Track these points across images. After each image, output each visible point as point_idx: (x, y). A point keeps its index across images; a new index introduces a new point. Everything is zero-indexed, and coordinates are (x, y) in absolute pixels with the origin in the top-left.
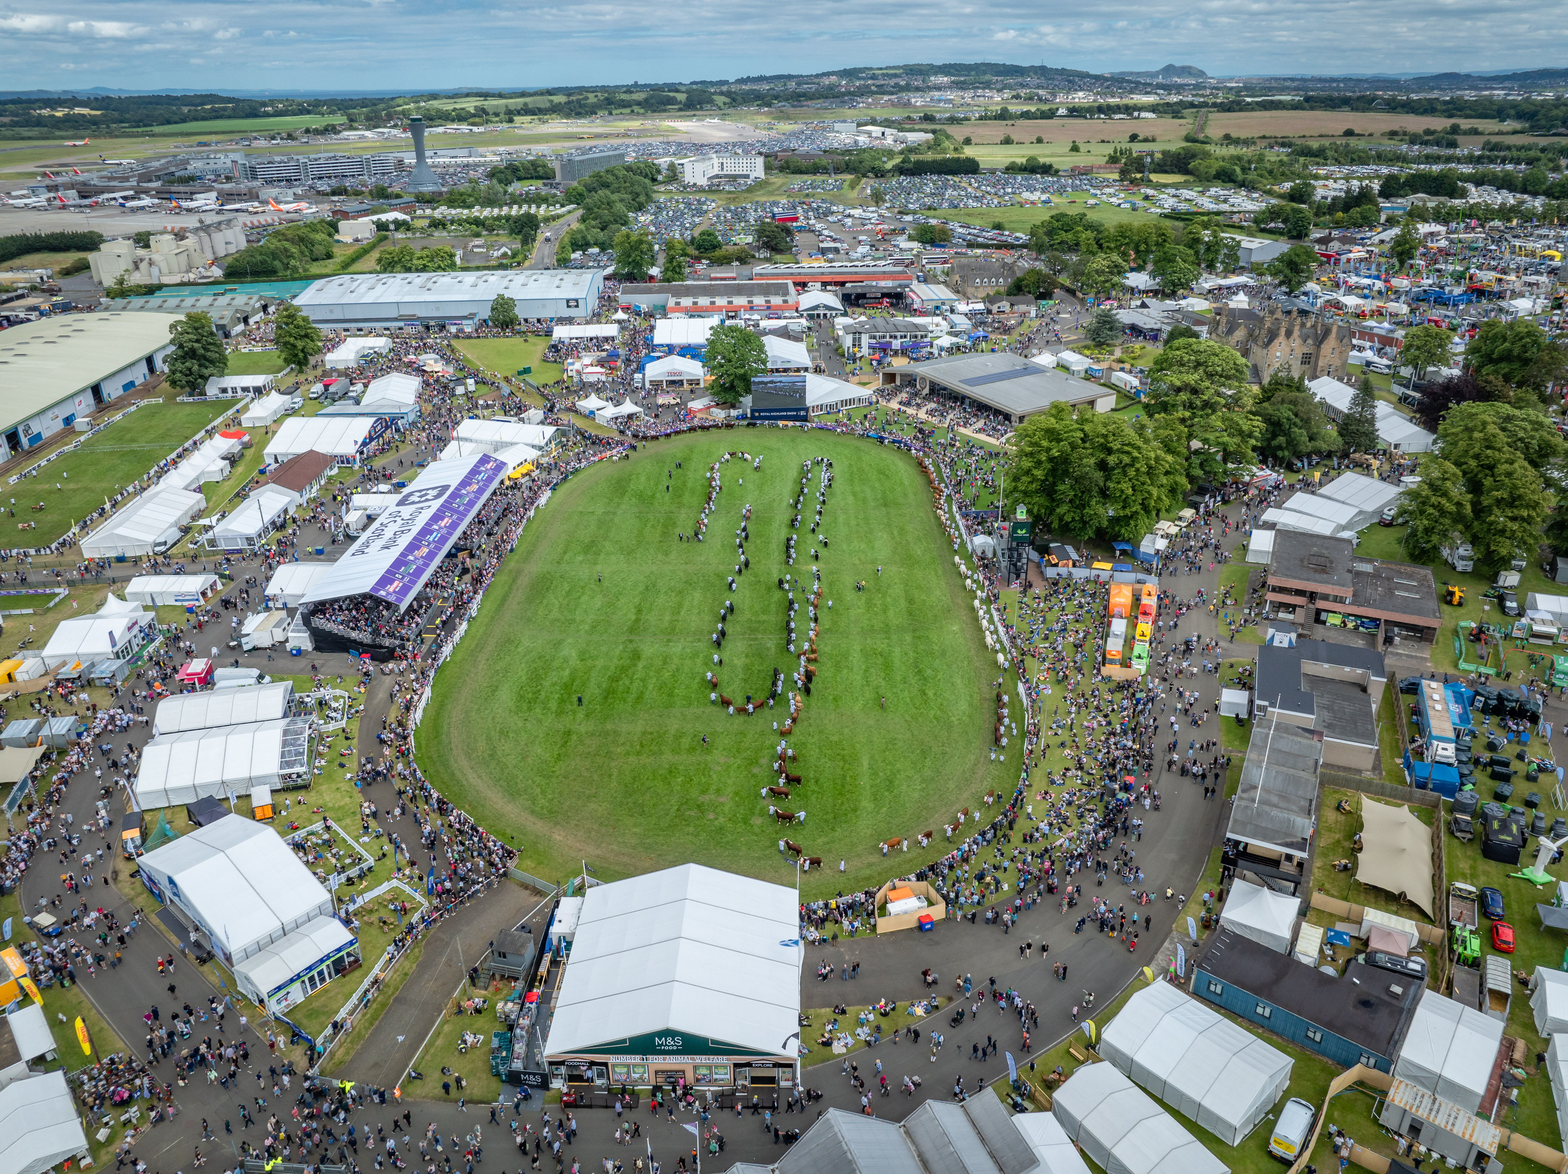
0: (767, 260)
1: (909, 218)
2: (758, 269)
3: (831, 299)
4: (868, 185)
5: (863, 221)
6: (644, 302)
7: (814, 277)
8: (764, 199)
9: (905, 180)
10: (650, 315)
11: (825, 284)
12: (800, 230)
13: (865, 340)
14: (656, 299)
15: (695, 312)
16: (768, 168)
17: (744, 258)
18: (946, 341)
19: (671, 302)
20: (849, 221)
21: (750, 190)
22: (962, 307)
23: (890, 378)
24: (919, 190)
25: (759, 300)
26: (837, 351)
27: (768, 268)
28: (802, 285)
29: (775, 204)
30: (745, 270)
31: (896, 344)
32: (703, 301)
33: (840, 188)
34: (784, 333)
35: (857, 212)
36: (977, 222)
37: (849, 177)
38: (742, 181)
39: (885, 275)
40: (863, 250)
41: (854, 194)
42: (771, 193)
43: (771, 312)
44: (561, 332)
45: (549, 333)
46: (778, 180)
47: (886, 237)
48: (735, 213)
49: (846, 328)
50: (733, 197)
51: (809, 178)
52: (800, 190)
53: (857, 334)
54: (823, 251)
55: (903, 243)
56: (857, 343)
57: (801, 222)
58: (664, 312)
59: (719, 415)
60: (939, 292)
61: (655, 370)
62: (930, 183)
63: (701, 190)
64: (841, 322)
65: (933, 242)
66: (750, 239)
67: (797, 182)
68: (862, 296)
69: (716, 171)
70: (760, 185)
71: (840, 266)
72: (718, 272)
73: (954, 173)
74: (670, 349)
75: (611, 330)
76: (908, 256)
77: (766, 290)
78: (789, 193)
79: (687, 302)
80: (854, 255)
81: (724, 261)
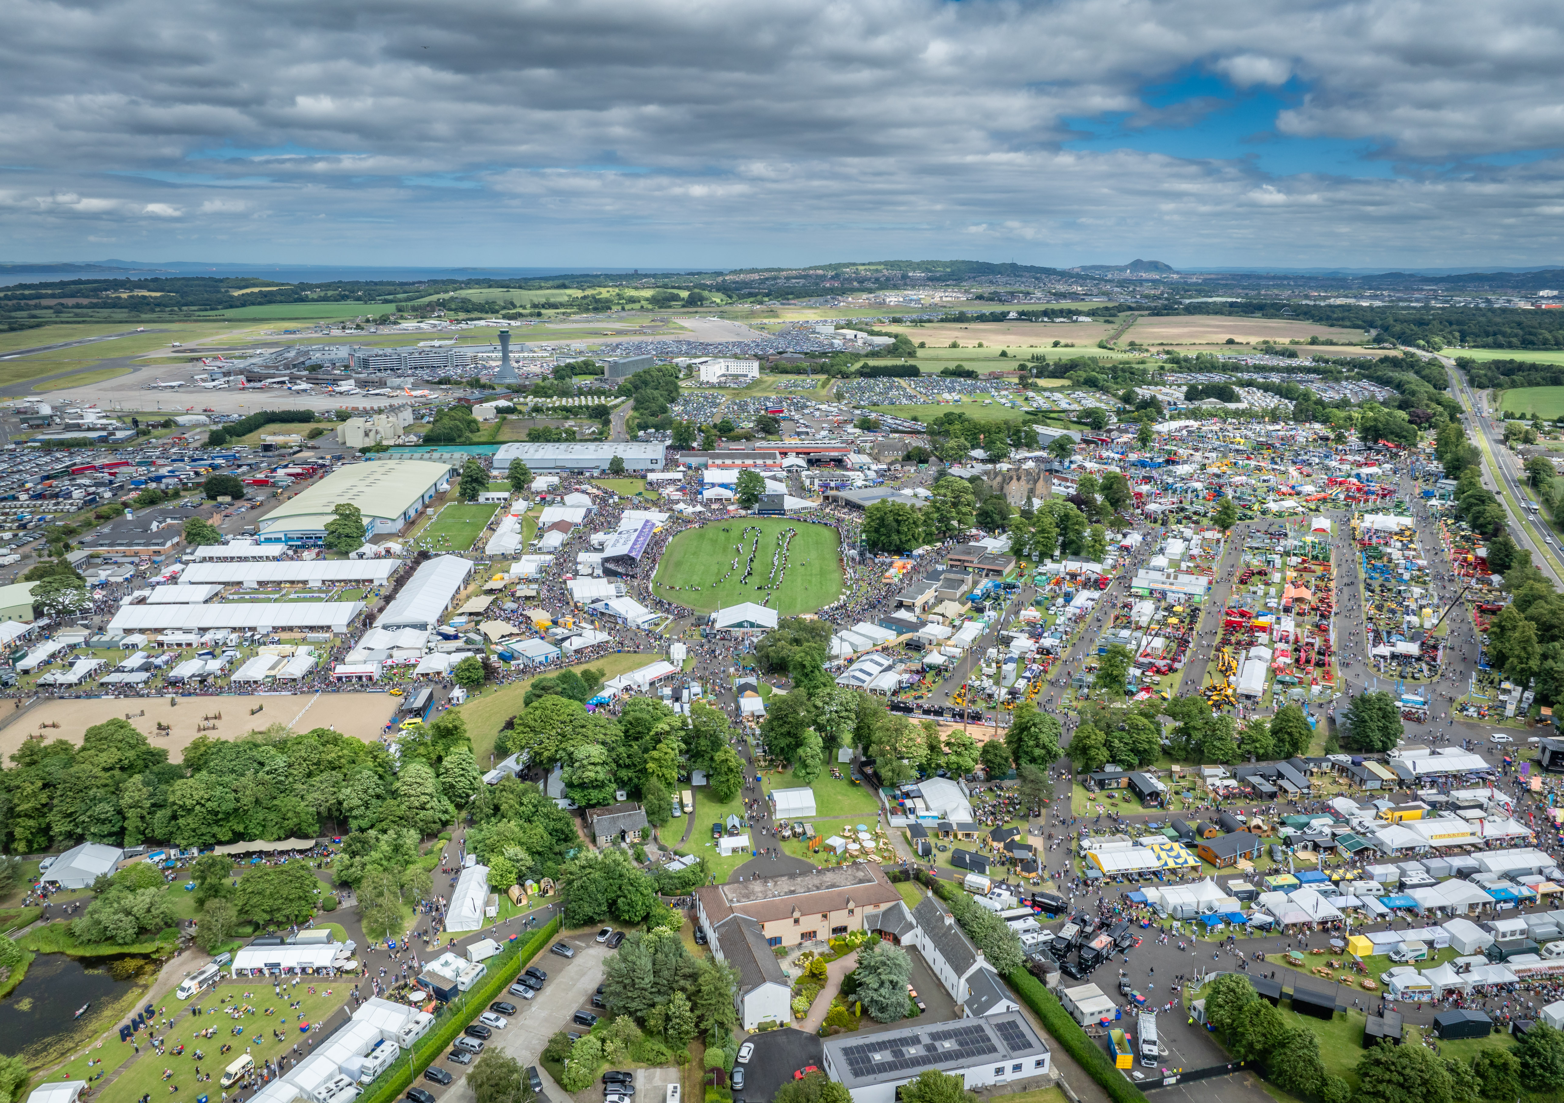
0: (763, 439)
1: (858, 412)
2: (758, 444)
3: (802, 462)
4: (836, 384)
5: (827, 414)
6: (694, 461)
7: (792, 449)
8: (759, 395)
9: (863, 382)
10: (697, 469)
11: (798, 454)
12: (784, 419)
13: (816, 481)
14: (702, 460)
15: (723, 467)
16: (762, 369)
17: (748, 437)
18: (860, 483)
19: (710, 462)
20: (817, 414)
21: (749, 387)
22: (874, 467)
23: (827, 498)
24: (872, 389)
25: (759, 462)
26: (802, 488)
27: (764, 444)
28: (784, 454)
29: (767, 399)
30: (750, 444)
31: (833, 484)
32: (728, 462)
33: (814, 387)
34: (774, 478)
35: (823, 407)
36: (902, 415)
37: (823, 377)
38: (742, 379)
39: (834, 449)
40: (824, 433)
41: (824, 392)
42: (764, 390)
43: (766, 467)
44: (651, 476)
45: (644, 477)
46: (770, 379)
47: (840, 425)
48: (740, 406)
49: (807, 477)
50: (737, 393)
51: (792, 377)
52: (786, 387)
53: (812, 478)
54: (799, 434)
55: (850, 429)
56: (812, 483)
57: (786, 413)
58: (706, 467)
59: (743, 512)
60: (864, 459)
61: (708, 494)
62: (882, 382)
63: (713, 386)
64: (804, 473)
65: (869, 429)
66: (751, 425)
67: (784, 380)
68: (818, 460)
69: (723, 371)
70: (756, 383)
71: (807, 443)
72: (733, 446)
73: (900, 376)
74: (713, 485)
75: (680, 476)
76: (851, 437)
77: (764, 456)
78: (777, 390)
79: (719, 462)
80: (817, 436)
81: (737, 439)
